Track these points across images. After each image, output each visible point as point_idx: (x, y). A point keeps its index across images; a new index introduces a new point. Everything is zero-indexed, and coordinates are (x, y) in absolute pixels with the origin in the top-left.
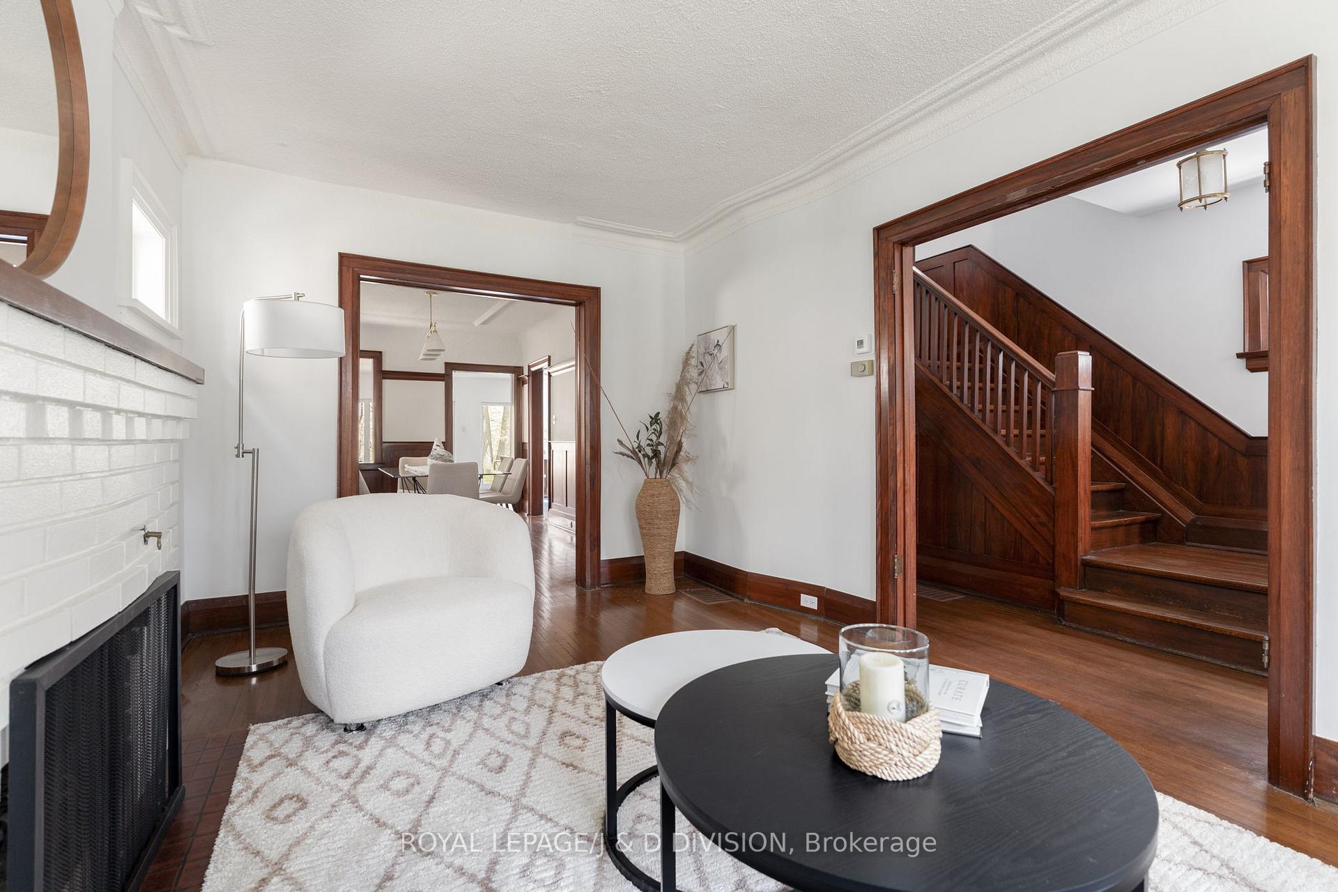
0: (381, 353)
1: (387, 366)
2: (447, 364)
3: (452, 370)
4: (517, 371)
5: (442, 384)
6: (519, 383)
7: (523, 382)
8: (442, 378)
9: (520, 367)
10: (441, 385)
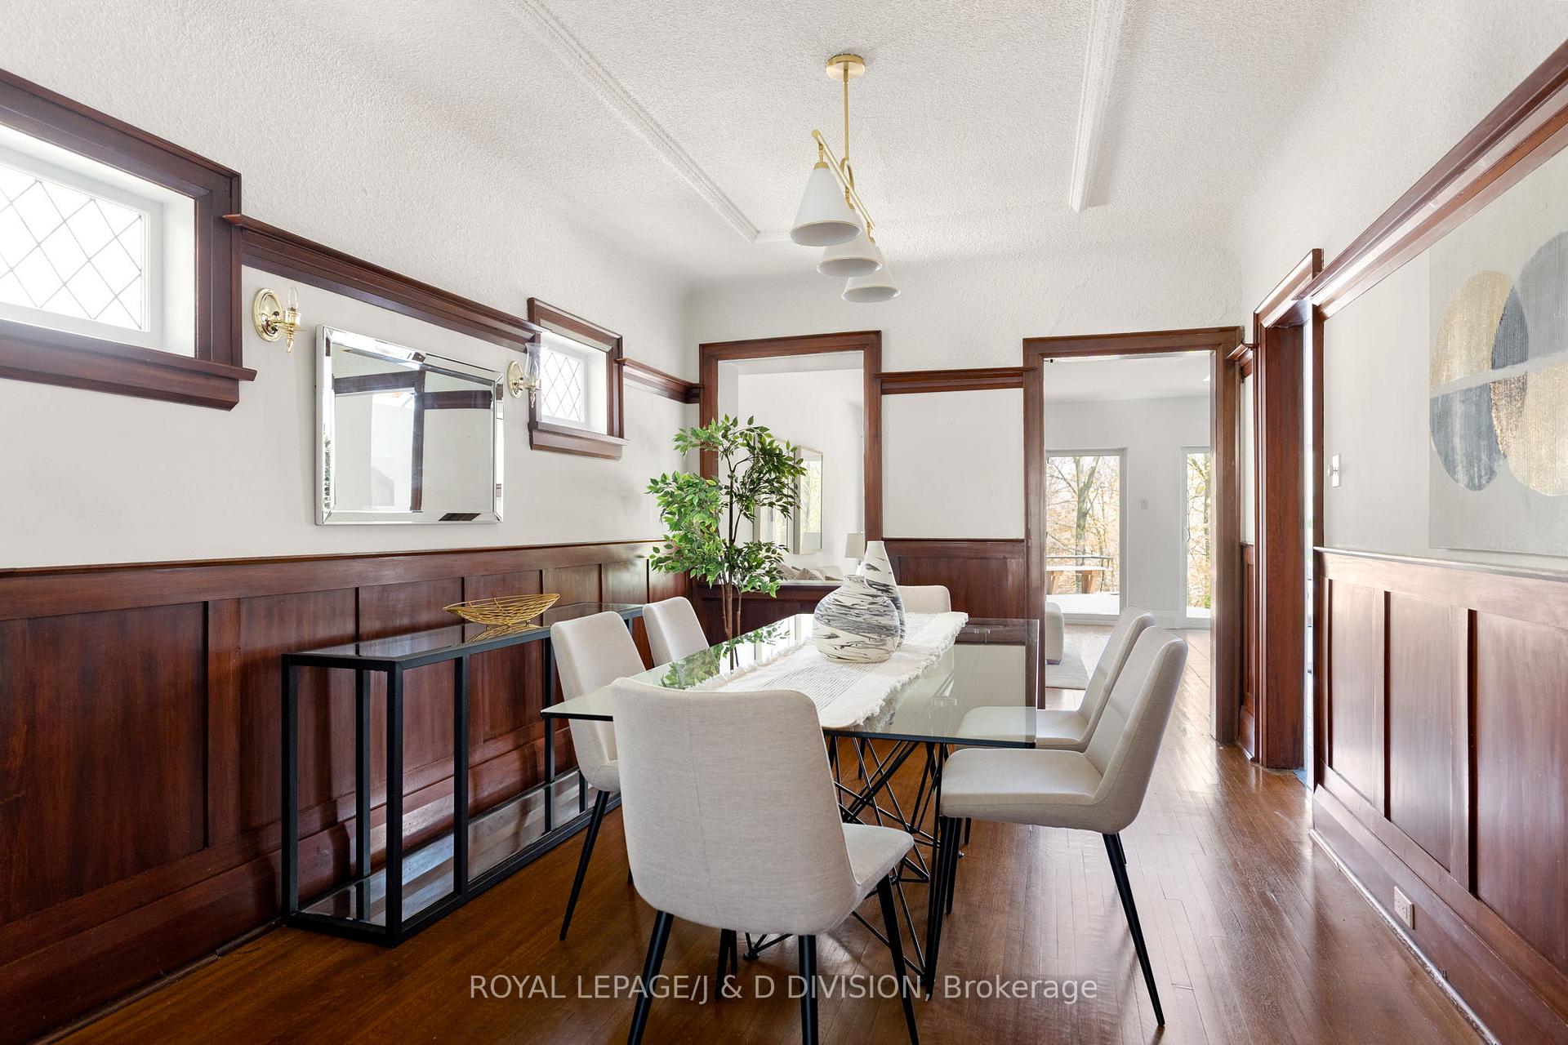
0: (878, 333)
1: (893, 362)
2: (1028, 343)
3: (1044, 355)
4: (1221, 340)
5: (1017, 395)
6: (1230, 372)
7: (1242, 369)
8: (1016, 380)
9: (1235, 329)
10: (1013, 399)
